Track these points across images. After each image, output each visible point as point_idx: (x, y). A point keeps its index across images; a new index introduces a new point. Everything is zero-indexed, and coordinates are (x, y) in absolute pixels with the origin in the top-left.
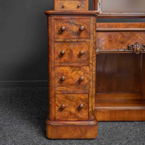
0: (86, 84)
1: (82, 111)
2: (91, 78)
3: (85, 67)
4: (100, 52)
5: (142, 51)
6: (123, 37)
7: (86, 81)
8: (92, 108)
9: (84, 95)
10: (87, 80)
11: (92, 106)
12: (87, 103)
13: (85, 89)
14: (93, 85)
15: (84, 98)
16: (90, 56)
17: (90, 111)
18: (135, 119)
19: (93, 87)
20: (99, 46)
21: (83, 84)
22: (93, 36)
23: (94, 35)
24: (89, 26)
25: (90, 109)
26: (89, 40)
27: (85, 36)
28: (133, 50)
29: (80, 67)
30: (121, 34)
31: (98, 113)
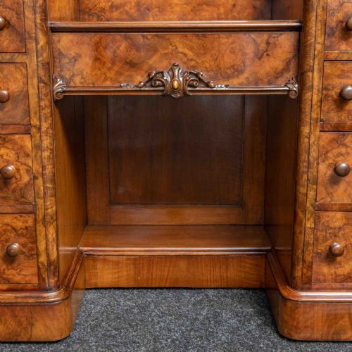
0: (27, 185)
1: (19, 265)
2: (36, 168)
3: (17, 136)
4: (64, 92)
5: (189, 89)
6: (134, 46)
7: (26, 178)
8: (48, 255)
9: (21, 216)
10: (26, 174)
11: (47, 249)
12: (32, 240)
13: (23, 200)
14: (45, 188)
15: (24, 227)
16: (31, 106)
17: (42, 263)
18: (209, 283)
19: (45, 193)
20: (62, 73)
21: (15, 185)
22: (34, 44)
23: (37, 43)
24: (22, 16)
25: (43, 259)
26: (25, 57)
27: (12, 47)
28: (164, 85)
29: (4, 136)
30: (126, 38)
31: (99, 265)
